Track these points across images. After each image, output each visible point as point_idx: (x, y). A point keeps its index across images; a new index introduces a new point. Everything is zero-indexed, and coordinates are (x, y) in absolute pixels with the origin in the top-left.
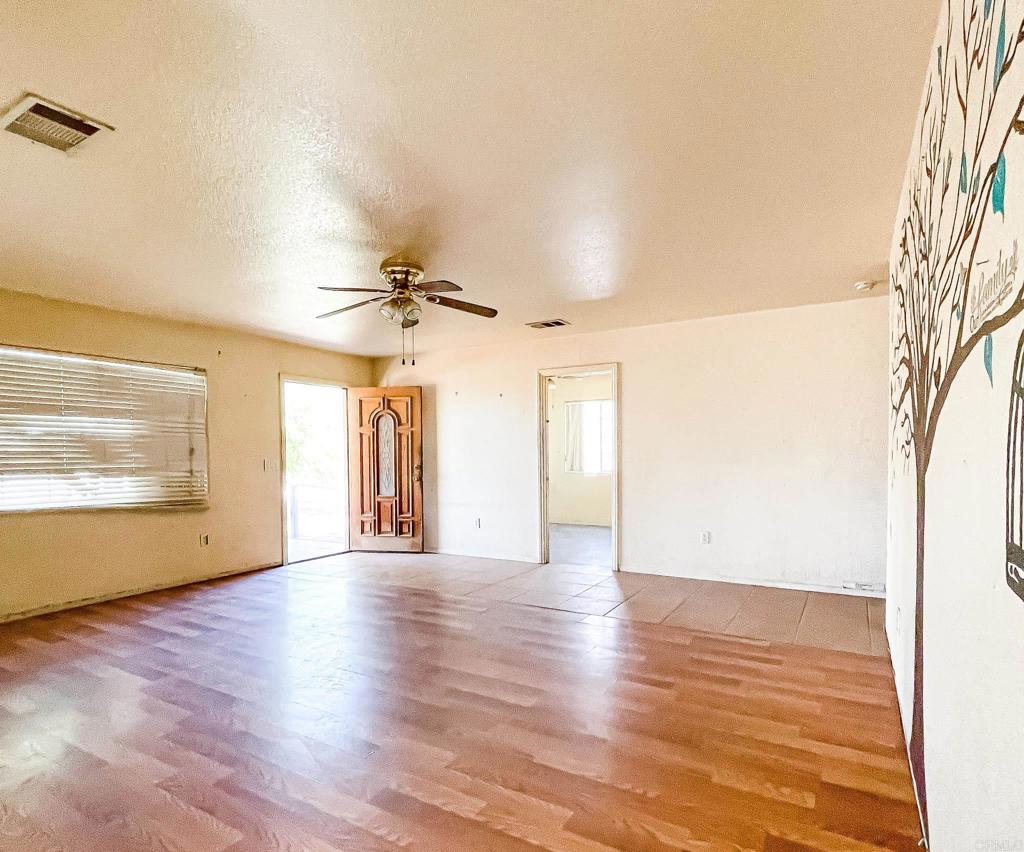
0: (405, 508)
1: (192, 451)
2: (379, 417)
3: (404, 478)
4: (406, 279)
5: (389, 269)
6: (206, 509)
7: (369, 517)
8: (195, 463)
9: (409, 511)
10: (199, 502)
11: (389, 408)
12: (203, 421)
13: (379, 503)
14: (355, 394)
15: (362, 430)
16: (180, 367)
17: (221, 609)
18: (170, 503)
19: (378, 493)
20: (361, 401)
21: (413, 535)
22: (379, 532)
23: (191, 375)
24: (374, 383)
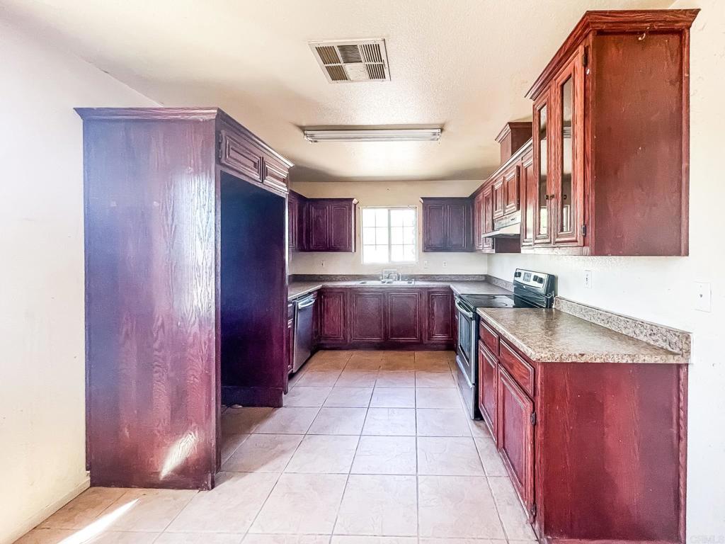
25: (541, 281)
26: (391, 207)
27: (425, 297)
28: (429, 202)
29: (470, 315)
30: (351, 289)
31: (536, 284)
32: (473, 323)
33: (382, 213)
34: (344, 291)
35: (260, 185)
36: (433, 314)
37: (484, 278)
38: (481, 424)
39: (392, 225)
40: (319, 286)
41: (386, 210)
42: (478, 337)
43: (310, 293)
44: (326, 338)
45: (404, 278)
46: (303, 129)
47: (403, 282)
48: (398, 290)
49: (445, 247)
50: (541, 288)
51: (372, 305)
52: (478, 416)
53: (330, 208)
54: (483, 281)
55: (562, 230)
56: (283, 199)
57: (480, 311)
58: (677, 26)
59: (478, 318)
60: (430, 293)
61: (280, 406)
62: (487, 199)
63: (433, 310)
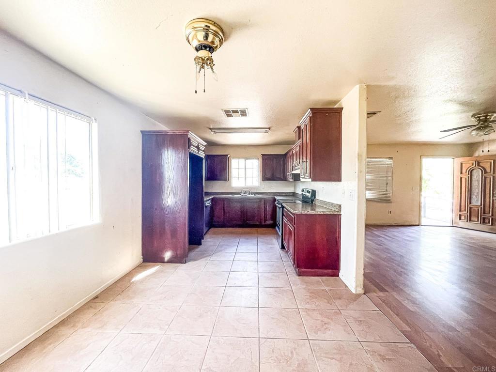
0: (487, 211)
1: (387, 184)
2: (473, 170)
3: (487, 198)
4: (486, 118)
5: (476, 116)
6: (391, 202)
7: (465, 213)
8: (388, 187)
9: (489, 213)
10: (389, 200)
11: (479, 165)
12: (391, 174)
13: (471, 208)
14: (459, 161)
15: (462, 176)
16: (384, 158)
17: (396, 234)
18: (380, 199)
19: (470, 203)
20: (462, 164)
21: (492, 224)
22: (470, 220)
23: (388, 160)
24: (471, 155)
25: (309, 192)
26: (246, 158)
27: (263, 202)
28: (265, 156)
29: (280, 206)
30: (227, 198)
31: (307, 194)
32: (281, 209)
33: (242, 161)
34: (223, 199)
35: (197, 155)
36: (267, 211)
37: (292, 194)
38: (284, 250)
39: (247, 167)
40: (212, 197)
41: (244, 160)
42: (283, 215)
43: (209, 200)
44: (215, 222)
45: (252, 193)
46: (211, 129)
47: (252, 196)
48: (249, 199)
49: (272, 178)
50: (309, 195)
51: (238, 206)
52: (283, 247)
53: (217, 160)
54: (292, 195)
55: (306, 173)
56: (202, 159)
57: (283, 204)
58: (338, 111)
59: (283, 207)
60: (265, 200)
61: (201, 244)
62: (291, 156)
63: (266, 208)
